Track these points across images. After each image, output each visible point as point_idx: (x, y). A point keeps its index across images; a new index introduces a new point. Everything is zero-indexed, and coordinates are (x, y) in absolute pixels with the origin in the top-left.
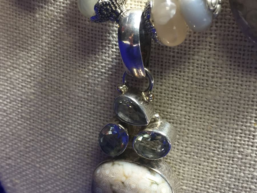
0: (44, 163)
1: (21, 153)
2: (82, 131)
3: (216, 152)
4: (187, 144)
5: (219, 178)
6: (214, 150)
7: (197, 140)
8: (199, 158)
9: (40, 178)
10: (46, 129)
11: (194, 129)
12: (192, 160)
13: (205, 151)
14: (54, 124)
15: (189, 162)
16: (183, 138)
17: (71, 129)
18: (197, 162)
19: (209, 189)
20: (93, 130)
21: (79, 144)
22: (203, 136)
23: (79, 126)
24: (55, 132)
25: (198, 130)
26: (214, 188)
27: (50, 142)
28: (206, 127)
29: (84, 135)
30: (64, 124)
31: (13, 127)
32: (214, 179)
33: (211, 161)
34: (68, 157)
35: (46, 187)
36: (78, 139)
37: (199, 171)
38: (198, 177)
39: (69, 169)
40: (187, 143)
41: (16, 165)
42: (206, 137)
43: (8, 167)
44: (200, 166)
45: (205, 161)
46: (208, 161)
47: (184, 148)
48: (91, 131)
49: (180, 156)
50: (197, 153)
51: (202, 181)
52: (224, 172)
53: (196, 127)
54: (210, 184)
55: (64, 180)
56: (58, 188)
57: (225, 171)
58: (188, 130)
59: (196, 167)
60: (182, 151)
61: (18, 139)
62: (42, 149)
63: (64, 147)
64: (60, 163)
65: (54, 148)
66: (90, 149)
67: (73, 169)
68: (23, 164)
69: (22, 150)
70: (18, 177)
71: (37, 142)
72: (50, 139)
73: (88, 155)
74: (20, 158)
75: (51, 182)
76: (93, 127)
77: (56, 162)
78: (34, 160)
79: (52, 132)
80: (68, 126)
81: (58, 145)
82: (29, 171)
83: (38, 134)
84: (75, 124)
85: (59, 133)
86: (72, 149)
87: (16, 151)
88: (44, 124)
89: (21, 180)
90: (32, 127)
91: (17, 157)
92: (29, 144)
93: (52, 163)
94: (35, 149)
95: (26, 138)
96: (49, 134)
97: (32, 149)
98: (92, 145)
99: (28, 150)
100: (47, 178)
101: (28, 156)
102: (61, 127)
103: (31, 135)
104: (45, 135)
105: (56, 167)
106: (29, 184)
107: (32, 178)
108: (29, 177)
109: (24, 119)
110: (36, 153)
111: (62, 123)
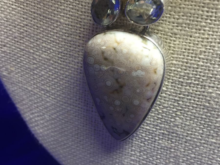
0: (38, 48)
1: (16, 40)
2: (74, 11)
3: (209, 21)
4: (179, 16)
5: (210, 49)
6: (206, 19)
7: (190, 10)
8: (190, 30)
9: (34, 64)
10: (39, 12)
12: (183, 32)
13: (197, 21)
14: (47, 6)
15: (180, 35)
16: (176, 10)
17: (63, 10)
18: (189, 34)
19: (199, 61)
20: (85, 9)
21: (71, 26)
22: (195, 6)
23: (71, 6)
24: (48, 14)
26: (204, 61)
27: (44, 25)
29: (77, 15)
30: (57, 6)
31: (7, 12)
32: (205, 50)
33: (203, 32)
34: (61, 40)
35: (39, 72)
36: (70, 20)
37: (190, 43)
38: (189, 50)
39: (61, 53)
40: (179, 14)
41: (11, 52)
42: (199, 6)
43: (3, 55)
44: (191, 39)
45: (196, 33)
46: (199, 32)
47: (176, 20)
48: (83, 10)
49: (172, 29)
50: (189, 24)
51: (192, 53)
52: (215, 43)
54: (200, 56)
55: (57, 64)
56: (51, 73)
57: (216, 41)
59: (187, 39)
60: (174, 23)
61: (12, 25)
62: (36, 33)
63: (57, 30)
64: (53, 47)
65: (47, 32)
66: (82, 30)
67: (66, 52)
68: (18, 50)
69: (16, 36)
70: (13, 64)
71: (31, 27)
72: (43, 22)
73: (80, 37)
74: (14, 44)
75: (45, 67)
76: (85, 6)
77: (49, 47)
78: (28, 46)
79: (45, 15)
80: (61, 7)
81: (51, 28)
82: (23, 58)
83: (31, 18)
84: (67, 4)
85: (51, 16)
86: (65, 31)
87: (11, 38)
88: (37, 7)
89: (15, 68)
90: (26, 11)
91: (11, 44)
92: (23, 30)
93: (45, 47)
94: (29, 35)
95: (20, 23)
96: (42, 17)
97: (26, 34)
98: (84, 25)
99: (22, 36)
100: (40, 64)
101: (22, 41)
102: (53, 8)
103: (25, 20)
104: (38, 19)
105: (49, 52)
106: (23, 71)
107: (26, 64)
108: (23, 63)
109: (18, 4)
110: (30, 38)
111: (55, 4)
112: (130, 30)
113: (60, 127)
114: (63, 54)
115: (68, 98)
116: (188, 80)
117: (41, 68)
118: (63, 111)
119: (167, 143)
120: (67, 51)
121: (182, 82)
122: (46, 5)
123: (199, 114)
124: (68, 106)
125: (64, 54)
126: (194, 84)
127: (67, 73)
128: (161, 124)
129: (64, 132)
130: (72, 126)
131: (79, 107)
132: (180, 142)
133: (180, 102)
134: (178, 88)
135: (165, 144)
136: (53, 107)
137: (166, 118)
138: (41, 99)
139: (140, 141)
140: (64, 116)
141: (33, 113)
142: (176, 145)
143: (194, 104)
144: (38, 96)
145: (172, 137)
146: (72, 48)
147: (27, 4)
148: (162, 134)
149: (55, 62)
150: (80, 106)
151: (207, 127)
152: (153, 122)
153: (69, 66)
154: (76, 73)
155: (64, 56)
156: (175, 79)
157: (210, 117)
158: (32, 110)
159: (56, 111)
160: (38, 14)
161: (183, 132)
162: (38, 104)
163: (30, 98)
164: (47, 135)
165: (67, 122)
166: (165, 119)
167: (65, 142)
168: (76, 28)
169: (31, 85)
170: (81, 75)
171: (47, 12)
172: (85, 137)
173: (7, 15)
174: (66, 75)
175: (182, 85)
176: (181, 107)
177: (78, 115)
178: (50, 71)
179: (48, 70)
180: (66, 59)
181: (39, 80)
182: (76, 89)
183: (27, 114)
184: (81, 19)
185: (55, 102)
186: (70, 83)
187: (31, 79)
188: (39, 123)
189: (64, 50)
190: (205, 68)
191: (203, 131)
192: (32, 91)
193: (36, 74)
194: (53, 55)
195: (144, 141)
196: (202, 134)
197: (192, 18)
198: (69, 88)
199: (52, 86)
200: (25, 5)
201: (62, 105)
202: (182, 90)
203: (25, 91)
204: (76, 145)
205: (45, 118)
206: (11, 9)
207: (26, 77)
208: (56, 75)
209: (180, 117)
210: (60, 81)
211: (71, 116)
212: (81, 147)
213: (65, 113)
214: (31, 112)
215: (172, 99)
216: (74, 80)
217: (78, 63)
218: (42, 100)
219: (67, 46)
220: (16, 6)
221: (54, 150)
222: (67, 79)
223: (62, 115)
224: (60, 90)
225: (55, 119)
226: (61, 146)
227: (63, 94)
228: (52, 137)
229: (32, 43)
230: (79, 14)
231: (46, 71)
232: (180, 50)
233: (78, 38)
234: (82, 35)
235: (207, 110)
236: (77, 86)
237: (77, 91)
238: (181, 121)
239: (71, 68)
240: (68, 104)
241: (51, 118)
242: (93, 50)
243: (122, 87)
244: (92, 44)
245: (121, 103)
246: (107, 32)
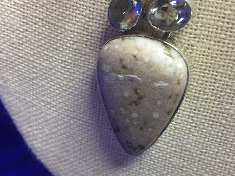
0: (39, 56)
1: (14, 46)
2: (81, 17)
3: (229, 33)
4: (197, 26)
5: (229, 63)
6: (227, 31)
7: (209, 20)
8: (208, 41)
9: (34, 72)
10: (41, 17)
11: (207, 8)
12: (200, 44)
13: (216, 33)
14: (51, 11)
15: (197, 47)
16: (193, 19)
17: (68, 16)
18: (207, 46)
19: (217, 76)
20: (93, 15)
21: (77, 33)
22: (215, 16)
23: (78, 12)
24: (51, 20)
25: (211, 9)
26: (222, 75)
27: (46, 31)
28: (219, 5)
29: (84, 21)
30: (62, 10)
31: (4, 15)
32: (224, 64)
33: (222, 44)
34: (65, 47)
35: (39, 82)
36: (76, 26)
37: (208, 56)
38: (206, 63)
39: (65, 61)
40: (197, 24)
41: (8, 59)
42: (219, 17)
44: (209, 51)
45: (215, 45)
46: (218, 44)
47: (194, 31)
48: (91, 16)
49: (188, 41)
50: (207, 36)
51: (210, 67)
53: (209, 6)
55: (59, 74)
56: (52, 84)
58: (200, 9)
59: (204, 52)
60: (191, 34)
61: (10, 29)
62: (37, 39)
63: (60, 37)
64: (56, 55)
65: (49, 38)
66: (89, 37)
67: (70, 61)
68: (16, 58)
69: (14, 42)
70: (9, 72)
71: (31, 32)
72: (46, 28)
73: (86, 45)
74: (11, 51)
75: (46, 77)
76: (93, 12)
77: (51, 55)
78: (28, 53)
79: (48, 20)
80: (66, 12)
81: (54, 34)
82: (22, 66)
83: (32, 22)
84: (73, 9)
85: (55, 21)
86: (69, 39)
87: (8, 43)
88: (39, 11)
89: (12, 76)
90: (26, 15)
91: (8, 50)
92: (23, 35)
93: (47, 55)
94: (28, 41)
95: (20, 28)
96: (44, 22)
97: (26, 40)
98: (91, 33)
99: (21, 42)
100: (41, 73)
101: (21, 48)
102: (58, 13)
103: (25, 24)
104: (39, 24)
105: (51, 60)
106: (21, 80)
107: (25, 73)
108: (22, 72)
109: (18, 6)
110: (30, 44)
111: (59, 8)
112: (151, 36)
113: (61, 142)
114: (67, 63)
115: (71, 111)
116: (204, 95)
117: (42, 78)
118: (65, 125)
119: (179, 162)
120: (72, 60)
121: (198, 97)
122: (50, 9)
123: (214, 132)
124: (70, 120)
125: (68, 63)
126: (211, 100)
127: (71, 84)
128: (173, 141)
129: (66, 147)
130: (74, 141)
131: (83, 121)
132: (193, 161)
133: (195, 119)
134: (193, 103)
135: (176, 162)
136: (54, 120)
137: (179, 135)
138: (40, 111)
139: (149, 158)
140: (65, 130)
141: (31, 126)
142: (188, 163)
143: (209, 120)
144: (38, 108)
145: (184, 155)
146: (77, 57)
147: (28, 7)
148: (173, 152)
149: (58, 72)
150: (84, 120)
151: (223, 145)
152: (165, 138)
153: (73, 77)
154: (81, 84)
155: (68, 65)
156: (190, 94)
157: (226, 135)
158: (30, 123)
159: (57, 124)
160: (39, 19)
161: (197, 150)
162: (37, 117)
163: (29, 110)
164: (47, 150)
165: (69, 136)
166: (177, 136)
167: (67, 158)
168: (82, 35)
169: (30, 96)
170: (86, 86)
171: (50, 17)
172: (89, 153)
173: (4, 19)
174: (70, 86)
175: (197, 101)
176: (196, 124)
177: (82, 129)
178: (51, 81)
179: (49, 80)
180: (70, 69)
181: (39, 90)
182: (81, 101)
183: (24, 127)
184: (88, 26)
185: (56, 114)
186: (73, 94)
187: (30, 89)
188: (37, 136)
189: (69, 59)
190: (223, 83)
191: (218, 149)
192: (30, 102)
193: (36, 84)
194: (55, 64)
195: (154, 159)
196: (217, 152)
197: (211, 30)
198: (73, 100)
199: (53, 97)
200: (26, 8)
201: (64, 118)
202: (197, 106)
203: (22, 101)
204: (78, 162)
205: (44, 132)
206: (9, 12)
207: (25, 86)
208: (58, 86)
209: (194, 134)
210: (63, 92)
211: (74, 131)
212: (84, 164)
213: (67, 127)
214: (29, 125)
215: (186, 115)
216: (78, 91)
217: (83, 73)
218: (42, 112)
219: (72, 54)
220: (15, 8)
221: (53, 167)
222: (71, 90)
223: (64, 128)
224: (62, 102)
225: (55, 133)
226: (62, 162)
227: (65, 106)
228: (51, 152)
229: (31, 50)
230: (86, 21)
231: (47, 81)
232: (197, 63)
233: (84, 46)
234: (89, 43)
235: (224, 127)
236: (81, 98)
237: (81, 104)
238: (195, 139)
239: (75, 78)
240: (71, 117)
241: (51, 132)
242: (109, 56)
243: (141, 98)
244: (108, 50)
245: (139, 116)
246: (125, 37)
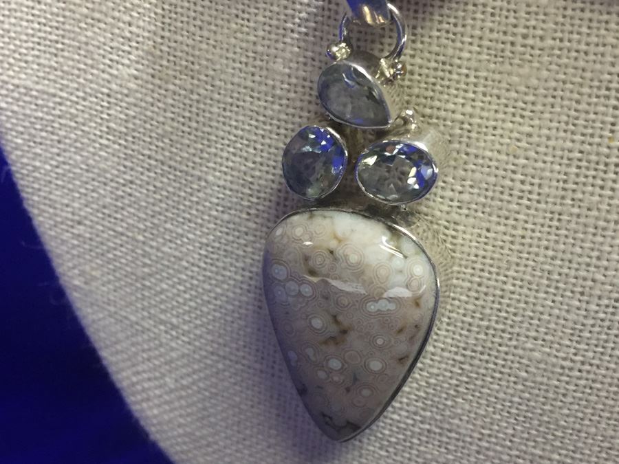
0: (155, 232)
1: (106, 211)
2: (238, 159)
3: (525, 202)
4: (463, 186)
5: (528, 259)
6: (521, 198)
7: (485, 176)
8: (486, 216)
9: (145, 265)
10: (160, 157)
11: (480, 152)
12: (471, 220)
13: (501, 200)
14: (179, 146)
15: (465, 226)
16: (456, 174)
17: (213, 157)
18: (484, 224)
19: (505, 283)
20: (262, 157)
21: (231, 190)
22: (497, 168)
23: (231, 150)
24: (180, 163)
25: (489, 154)
26: (516, 282)
27: (169, 185)
28: (505, 147)
29: (243, 168)
30: (200, 146)
31: (88, 152)
32: (519, 261)
33: (513, 222)
34: (206, 217)
35: (156, 285)
36: (229, 178)
37: (486, 244)
38: (484, 257)
39: (207, 245)
40: (464, 183)
41: (94, 236)
42: (505, 170)
43: (76, 242)
44: (488, 235)
45: (499, 223)
46: (506, 222)
47: (457, 194)
48: (258, 159)
49: (448, 213)
50: (484, 205)
51: (491, 266)
52: (539, 247)
53: (484, 149)
54: (508, 273)
55: (196, 269)
56: (182, 288)
57: (541, 243)
58: (467, 154)
59: (480, 236)
60: (452, 200)
61: (100, 179)
62: (151, 200)
63: (198, 197)
64: (189, 232)
65: (176, 199)
66: (255, 200)
67: (217, 245)
68: (109, 235)
69: (107, 204)
70: (97, 264)
71: (141, 186)
72: (169, 179)
73: (248, 214)
74: (101, 222)
75: (168, 273)
76: (262, 151)
77: (180, 231)
78: (133, 225)
79: (172, 163)
80: (209, 150)
81: (185, 192)
82: (121, 252)
83: (142, 167)
84: (222, 145)
85: (187, 166)
86: (216, 201)
87: (95, 206)
88: (157, 146)
89: (102, 271)
90: (130, 152)
91: (95, 219)
92: (123, 191)
93: (171, 232)
94: (135, 203)
95: (117, 176)
96: (166, 168)
97: (130, 201)
98: (259, 191)
99: (119, 204)
100: (159, 266)
101: (119, 216)
102: (192, 151)
103: (128, 171)
104: (157, 171)
105: (179, 242)
106: (120, 279)
107: (127, 265)
108: (121, 263)
109: (114, 136)
110: (138, 210)
111: (195, 142)
112: (365, 211)
113: (200, 405)
114: (210, 249)
115: (219, 344)
116: (482, 319)
117: (161, 275)
118: (208, 372)
119: (437, 453)
120: (220, 243)
121: (470, 324)
122: (177, 142)
123: (505, 393)
124: (218, 362)
125: (213, 247)
126: (495, 329)
127: (219, 290)
128: (424, 410)
129: (209, 416)
130: (225, 405)
131: (243, 365)
132: (466, 451)
133: (466, 367)
134: (461, 335)
135: (432, 454)
136: (185, 361)
137: (436, 399)
138: (157, 342)
139: (377, 445)
140: (208, 383)
141: (138, 373)
142: (456, 456)
143: (494, 371)
144: (152, 335)
145: (448, 440)
146: (231, 238)
147: (134, 137)
148: (426, 433)
149: (193, 265)
150: (244, 362)
151: (524, 422)
152: (408, 405)
153: (223, 276)
154: (238, 291)
155: (212, 253)
156: (454, 317)
157: (529, 400)
158: (138, 364)
159: (190, 370)
160: (156, 160)
161: (472, 430)
162: (151, 354)
163: (134, 339)
164: (170, 421)
165: (216, 394)
166: (432, 401)
167: (210, 439)
168: (240, 195)
169: (137, 311)
170: (249, 295)
171: (178, 159)
172: (255, 430)
173: (88, 158)
174: (216, 293)
175: (469, 331)
176: (468, 377)
177: (242, 381)
178: (179, 284)
179: (176, 280)
180: (218, 260)
181: (155, 300)
182: (238, 324)
183: (124, 374)
184: (253, 177)
185: (189, 349)
186: (223, 311)
187: (137, 298)
188: (151, 394)
189: (214, 241)
190: (518, 297)
191: (514, 429)
192: (137, 323)
193: (150, 288)
194: (188, 249)
195: (388, 446)
196: (513, 436)
197: (490, 194)
198: (223, 321)
199: (184, 314)
200: (130, 139)
201: (206, 357)
202: (469, 341)
203: (121, 321)
204: (234, 448)
205: (165, 384)
206: (97, 145)
207: (126, 292)
208: (193, 293)
209: (465, 397)
210: (202, 305)
211: (226, 384)
212: (246, 452)
213: (212, 376)
214: (134, 369)
215: (448, 359)
216: (233, 305)
217: (243, 269)
218: (161, 345)
219: (221, 232)
220: (108, 140)
221: (184, 457)
222: (218, 302)
223: (205, 379)
224: (201, 326)
225: (188, 387)
226: (200, 447)
227: (208, 333)
228: (180, 426)
229: (140, 220)
230: (249, 167)
231: (170, 282)
232: (465, 256)
233: (244, 216)
234: (253, 211)
235: (524, 385)
236: (240, 318)
237: (239, 329)
238: (467, 407)
239: (227, 278)
240: (218, 355)
241: (179, 385)
242: (284, 250)
243: (344, 332)
244: (282, 236)
245: (343, 365)
246: (315, 213)
